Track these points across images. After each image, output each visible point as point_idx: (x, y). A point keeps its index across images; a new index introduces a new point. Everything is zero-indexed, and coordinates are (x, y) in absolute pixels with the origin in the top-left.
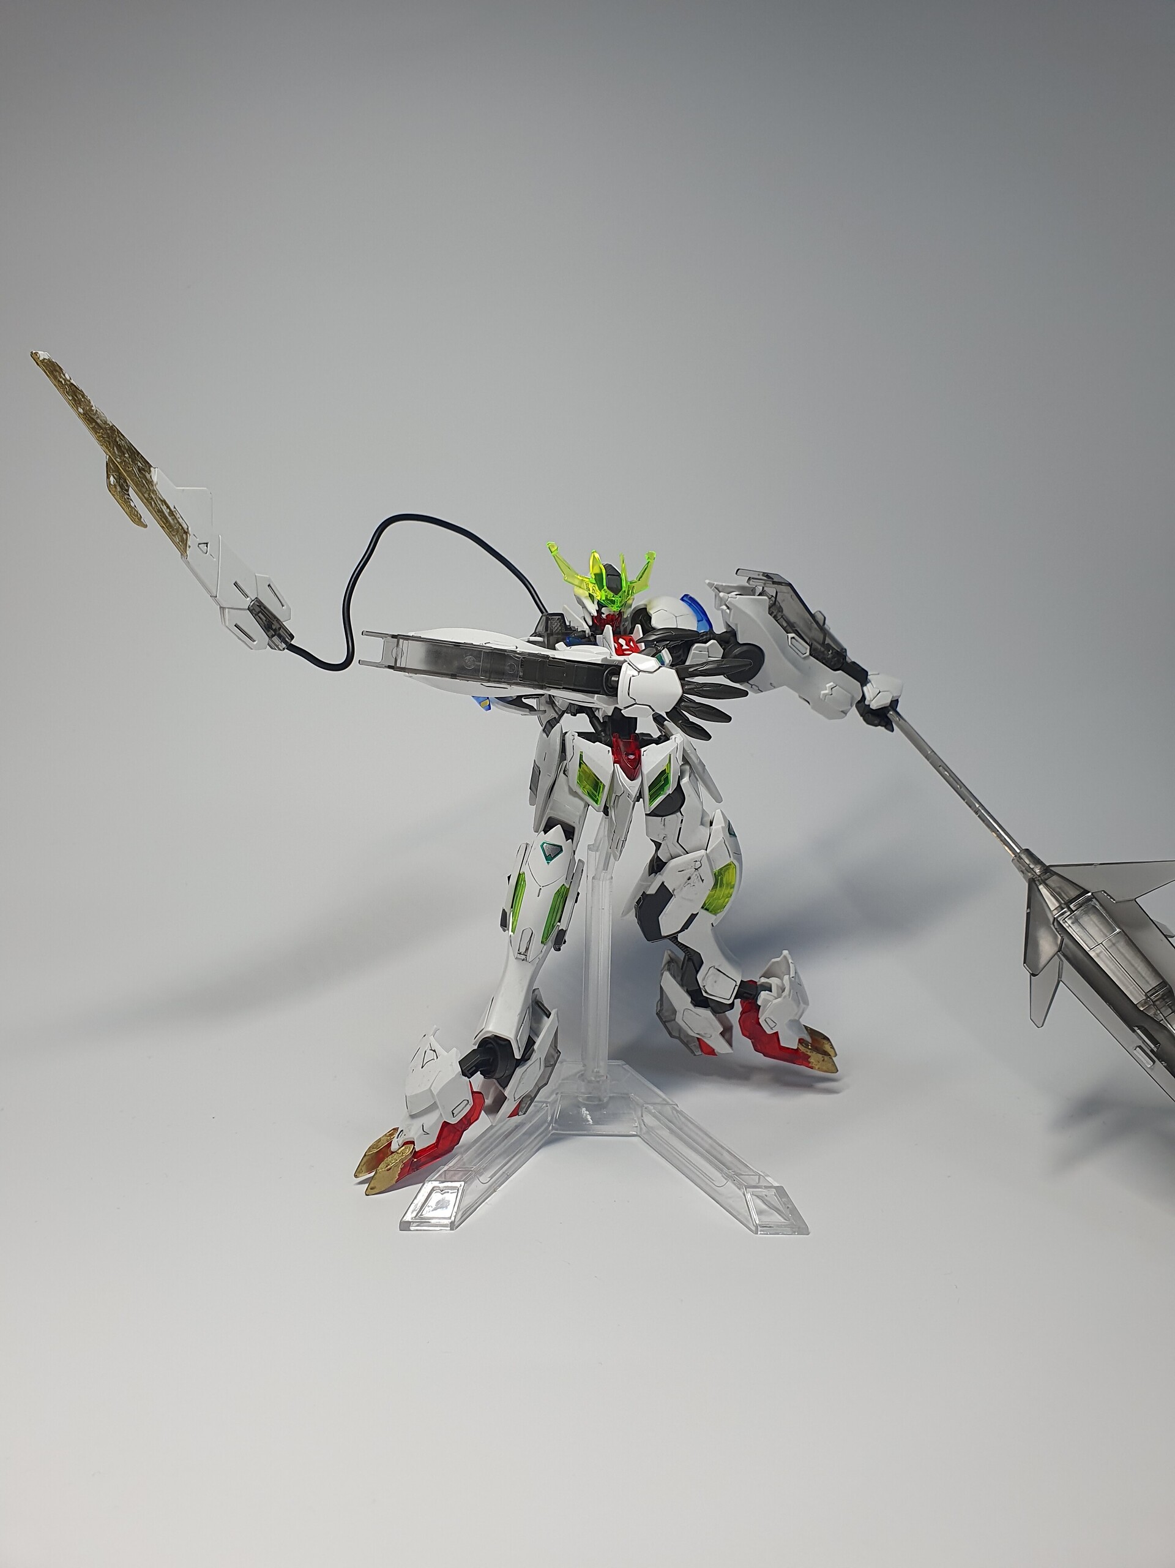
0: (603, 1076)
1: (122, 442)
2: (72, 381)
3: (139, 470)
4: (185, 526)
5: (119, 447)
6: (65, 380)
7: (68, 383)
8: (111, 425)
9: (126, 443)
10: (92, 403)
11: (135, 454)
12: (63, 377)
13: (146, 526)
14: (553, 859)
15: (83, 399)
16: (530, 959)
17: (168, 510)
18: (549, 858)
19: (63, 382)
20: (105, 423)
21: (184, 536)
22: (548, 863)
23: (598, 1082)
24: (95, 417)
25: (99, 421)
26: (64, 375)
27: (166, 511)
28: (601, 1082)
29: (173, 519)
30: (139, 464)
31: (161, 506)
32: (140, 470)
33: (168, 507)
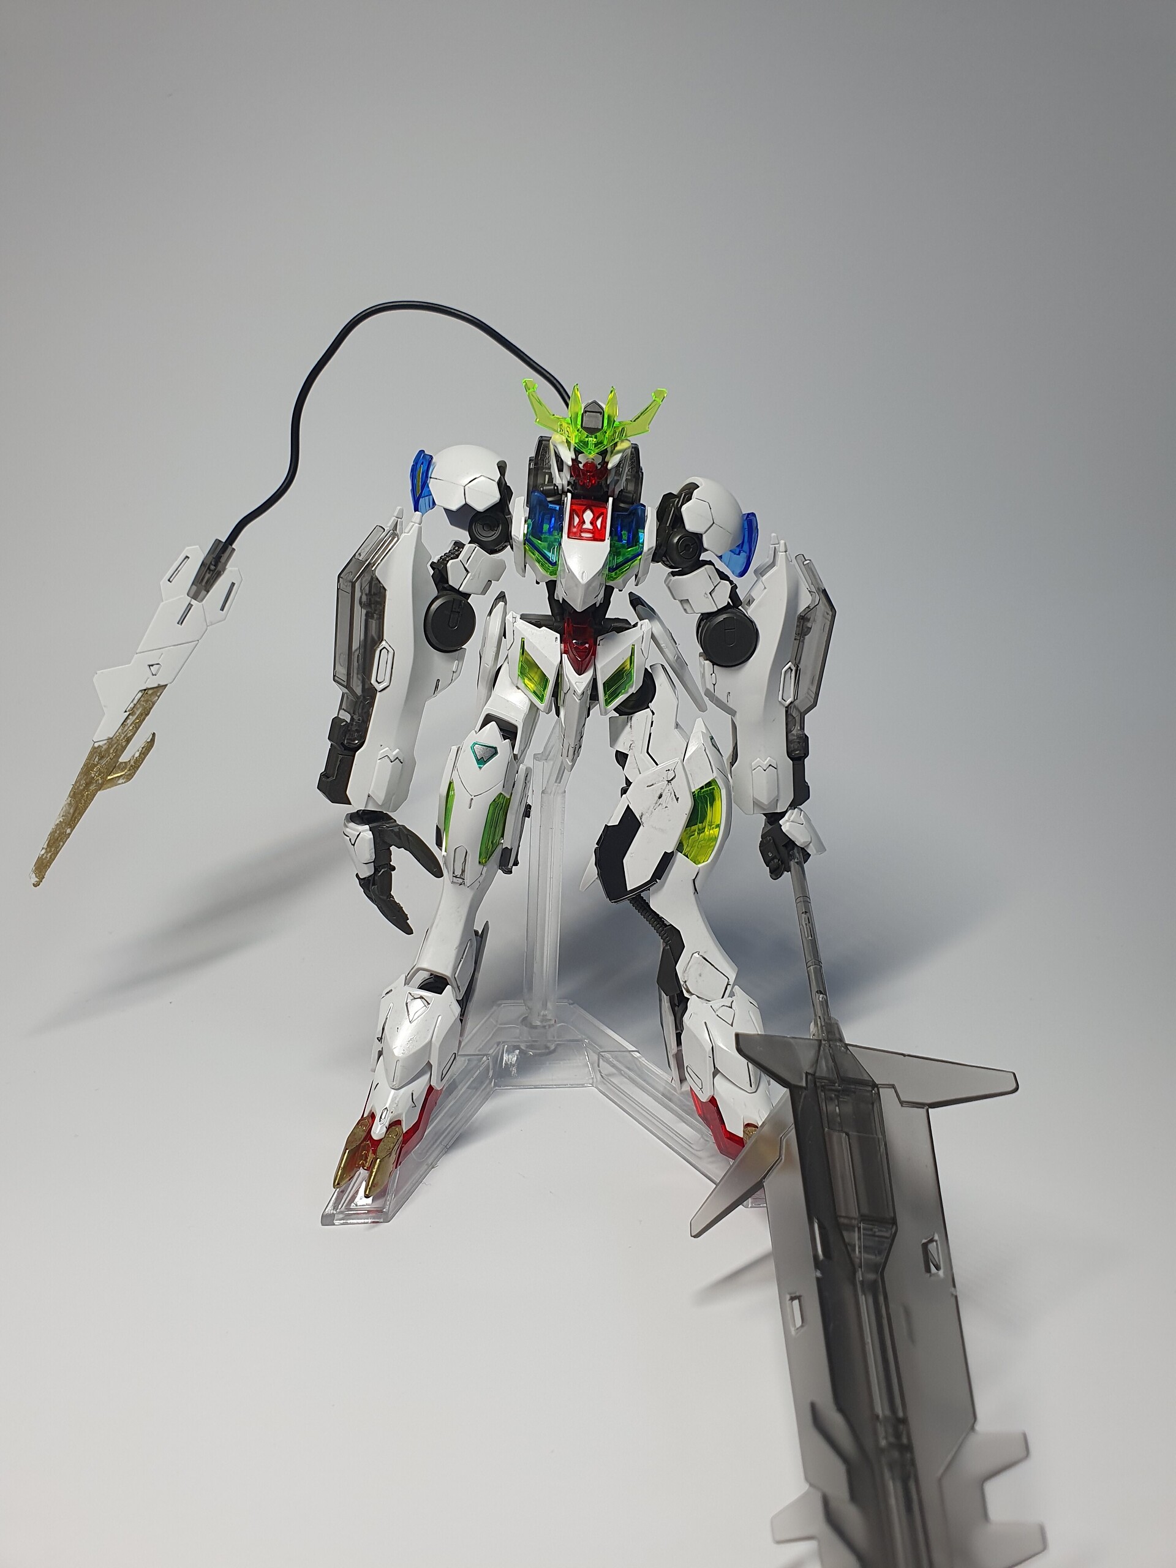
0: (551, 1020)
1: (82, 782)
2: (45, 846)
3: (103, 757)
4: (140, 694)
5: (88, 785)
6: (47, 852)
7: (48, 849)
8: (70, 799)
9: (81, 779)
10: (57, 822)
11: (87, 768)
12: (45, 855)
13: (154, 734)
14: (485, 762)
15: (58, 832)
16: (468, 882)
17: (130, 717)
18: (481, 761)
19: (50, 854)
20: (70, 804)
21: (150, 692)
22: (480, 768)
23: (544, 1027)
24: (70, 816)
25: (72, 811)
26: (43, 855)
27: (132, 718)
28: (547, 1027)
29: (138, 709)
30: (97, 759)
31: (129, 725)
32: (101, 758)
33: (127, 718)
